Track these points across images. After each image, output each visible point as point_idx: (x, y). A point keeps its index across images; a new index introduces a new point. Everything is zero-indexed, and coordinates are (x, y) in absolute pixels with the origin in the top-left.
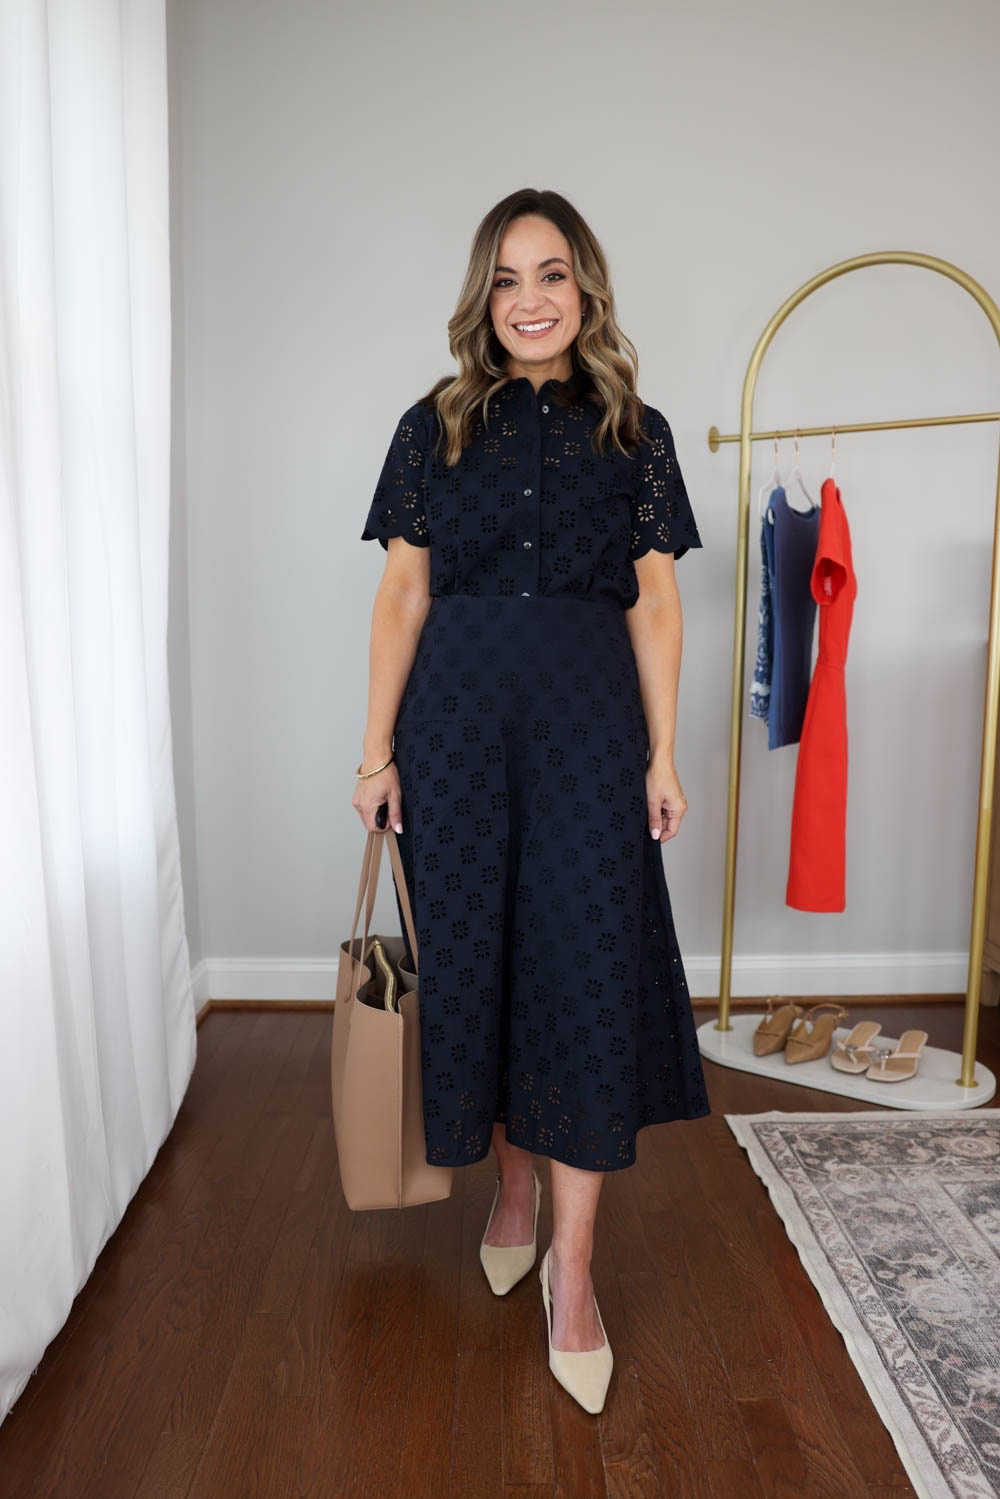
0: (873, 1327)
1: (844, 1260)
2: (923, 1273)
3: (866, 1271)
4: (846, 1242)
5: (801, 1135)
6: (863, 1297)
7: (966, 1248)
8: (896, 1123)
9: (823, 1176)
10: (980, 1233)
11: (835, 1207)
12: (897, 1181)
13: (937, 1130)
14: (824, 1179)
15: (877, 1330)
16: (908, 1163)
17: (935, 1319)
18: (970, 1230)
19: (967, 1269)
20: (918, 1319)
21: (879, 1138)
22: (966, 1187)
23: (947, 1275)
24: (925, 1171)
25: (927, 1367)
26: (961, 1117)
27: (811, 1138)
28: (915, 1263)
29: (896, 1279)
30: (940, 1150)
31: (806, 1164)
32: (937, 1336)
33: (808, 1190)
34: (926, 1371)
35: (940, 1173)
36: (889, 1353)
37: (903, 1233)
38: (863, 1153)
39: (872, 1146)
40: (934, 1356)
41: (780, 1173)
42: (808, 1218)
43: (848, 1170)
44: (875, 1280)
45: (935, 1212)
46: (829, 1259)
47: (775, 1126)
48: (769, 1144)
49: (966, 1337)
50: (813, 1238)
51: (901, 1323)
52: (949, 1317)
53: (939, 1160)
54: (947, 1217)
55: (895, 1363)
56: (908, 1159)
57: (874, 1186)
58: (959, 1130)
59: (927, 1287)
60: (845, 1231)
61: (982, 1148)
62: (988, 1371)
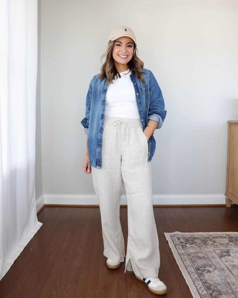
0: (196, 285)
1: (190, 268)
2: (209, 271)
3: (195, 271)
4: (190, 264)
5: (181, 238)
6: (194, 277)
7: (220, 266)
8: (204, 235)
9: (185, 248)
10: (223, 262)
11: (188, 255)
12: (204, 249)
13: (214, 237)
14: (186, 248)
15: (197, 286)
16: (207, 245)
17: (212, 283)
18: (220, 261)
19: (219, 271)
20: (208, 283)
21: (200, 239)
22: (220, 251)
23: (215, 272)
24: (210, 247)
25: (209, 295)
26: (220, 234)
27: (184, 238)
28: (207, 269)
29: (202, 273)
30: (214, 242)
31: (182, 244)
32: (212, 287)
33: (182, 251)
34: (209, 296)
35: (214, 247)
36: (200, 292)
37: (204, 262)
38: (196, 242)
39: (198, 241)
40: (211, 292)
41: (175, 247)
42: (181, 258)
43: (192, 246)
44: (197, 273)
45: (212, 257)
46: (186, 268)
47: (176, 236)
48: (174, 240)
49: (219, 287)
50: (183, 263)
51: (203, 284)
52: (215, 282)
53: (214, 244)
54: (215, 258)
55: (202, 294)
56: (207, 244)
57: (197, 250)
58: (220, 237)
59: (210, 275)
60: (190, 261)
61: (225, 241)
62: (224, 296)
